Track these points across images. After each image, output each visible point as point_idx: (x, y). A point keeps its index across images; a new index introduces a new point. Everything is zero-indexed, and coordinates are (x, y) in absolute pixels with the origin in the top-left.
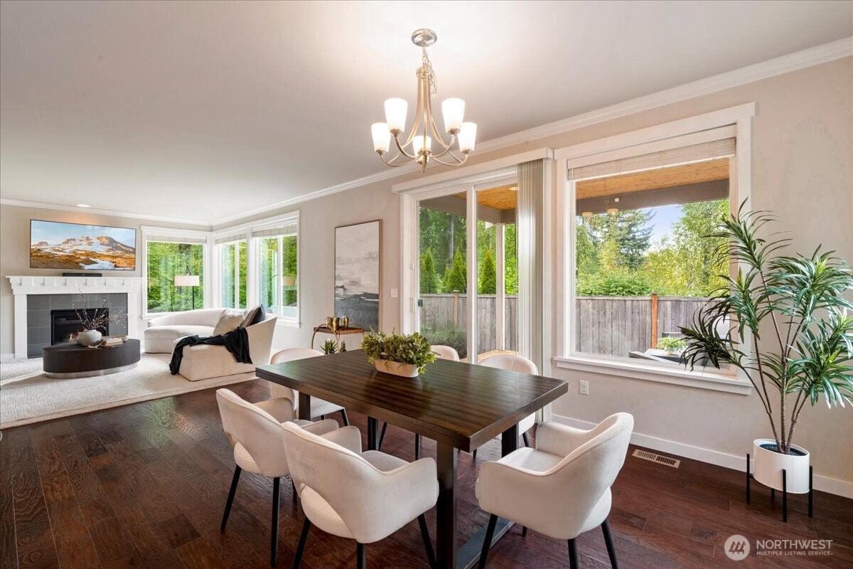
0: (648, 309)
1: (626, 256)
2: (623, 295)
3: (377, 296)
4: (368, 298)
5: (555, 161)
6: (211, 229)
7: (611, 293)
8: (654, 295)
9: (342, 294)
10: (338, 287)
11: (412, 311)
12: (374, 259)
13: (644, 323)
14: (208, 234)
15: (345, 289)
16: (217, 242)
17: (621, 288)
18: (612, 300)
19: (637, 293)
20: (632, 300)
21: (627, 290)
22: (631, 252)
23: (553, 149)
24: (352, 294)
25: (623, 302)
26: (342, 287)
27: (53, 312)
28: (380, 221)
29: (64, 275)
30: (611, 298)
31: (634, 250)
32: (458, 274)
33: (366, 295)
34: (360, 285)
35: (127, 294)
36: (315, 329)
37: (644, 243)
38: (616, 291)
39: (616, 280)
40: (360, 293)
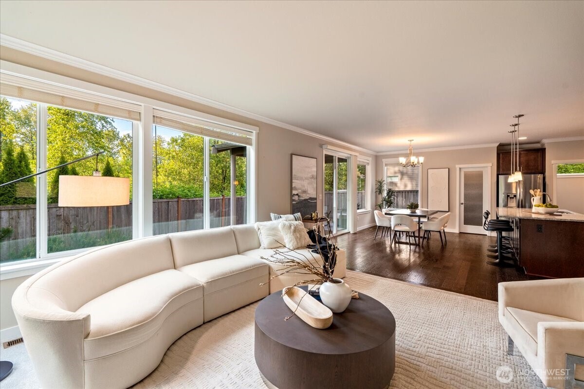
3: (316, 199)
4: (312, 200)
9: (297, 199)
10: (294, 195)
12: (314, 178)
15: (299, 196)
24: (303, 199)
26: (297, 195)
28: (317, 159)
33: (310, 198)
34: (308, 193)
40: (307, 198)
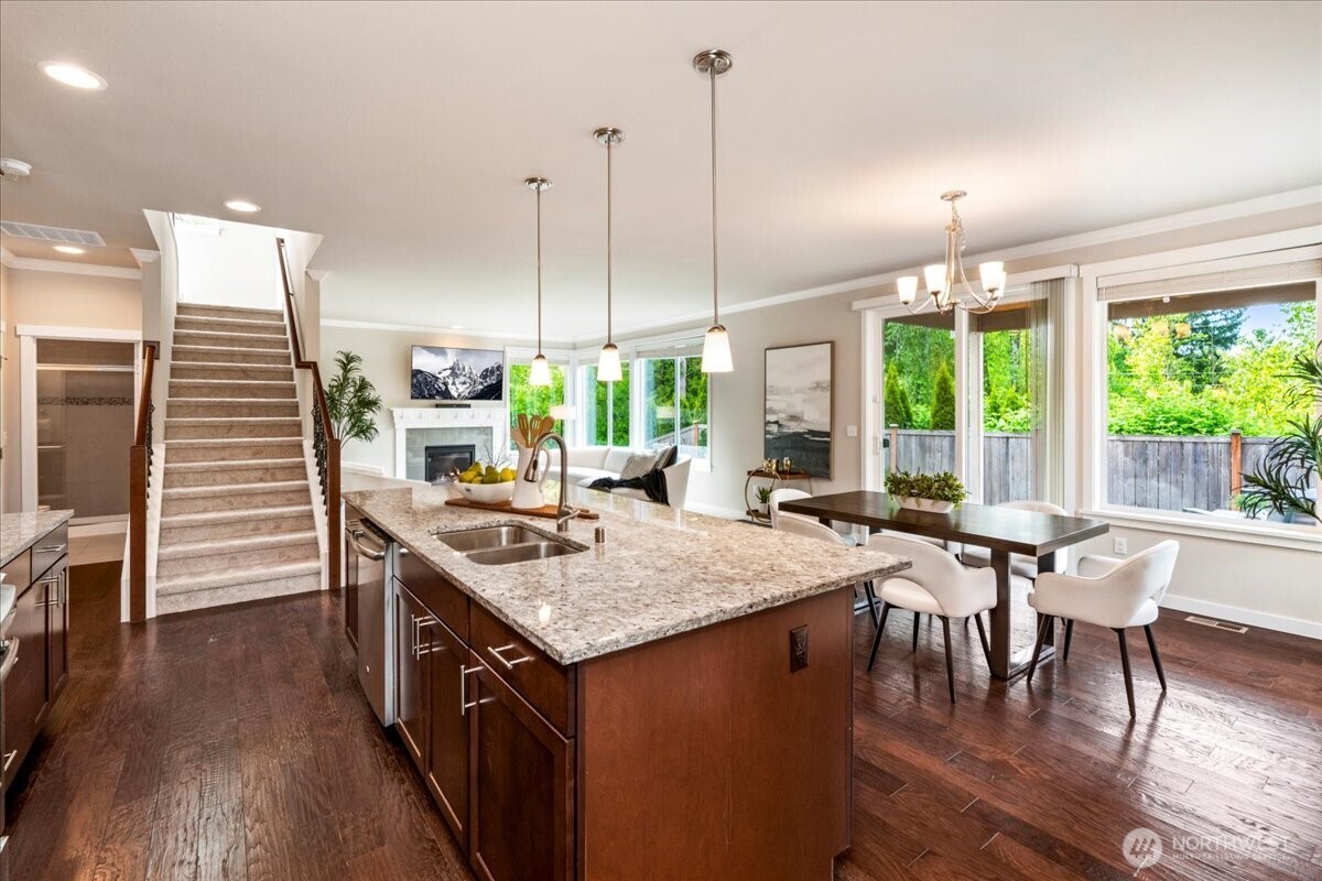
0: (1224, 456)
1: (1188, 360)
2: (1179, 433)
3: (828, 435)
4: (814, 436)
5: (1079, 279)
6: (574, 347)
7: (1157, 431)
8: (1235, 435)
9: (776, 431)
10: (769, 422)
11: (876, 453)
12: (823, 389)
13: (1215, 477)
14: (571, 353)
15: (780, 426)
16: (581, 362)
17: (1175, 423)
18: (1159, 442)
19: (1205, 430)
20: (1195, 443)
21: (1186, 426)
22: (1198, 352)
23: (1078, 265)
24: (791, 431)
25: (1178, 446)
26: (776, 422)
27: (427, 448)
28: (832, 343)
29: (437, 406)
30: (1157, 439)
31: (1206, 348)
32: (895, 399)
33: (811, 432)
34: (803, 421)
35: (491, 428)
36: (749, 473)
37: (1229, 334)
38: (1165, 428)
39: (1166, 409)
40: (802, 431)
